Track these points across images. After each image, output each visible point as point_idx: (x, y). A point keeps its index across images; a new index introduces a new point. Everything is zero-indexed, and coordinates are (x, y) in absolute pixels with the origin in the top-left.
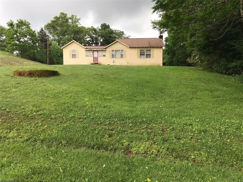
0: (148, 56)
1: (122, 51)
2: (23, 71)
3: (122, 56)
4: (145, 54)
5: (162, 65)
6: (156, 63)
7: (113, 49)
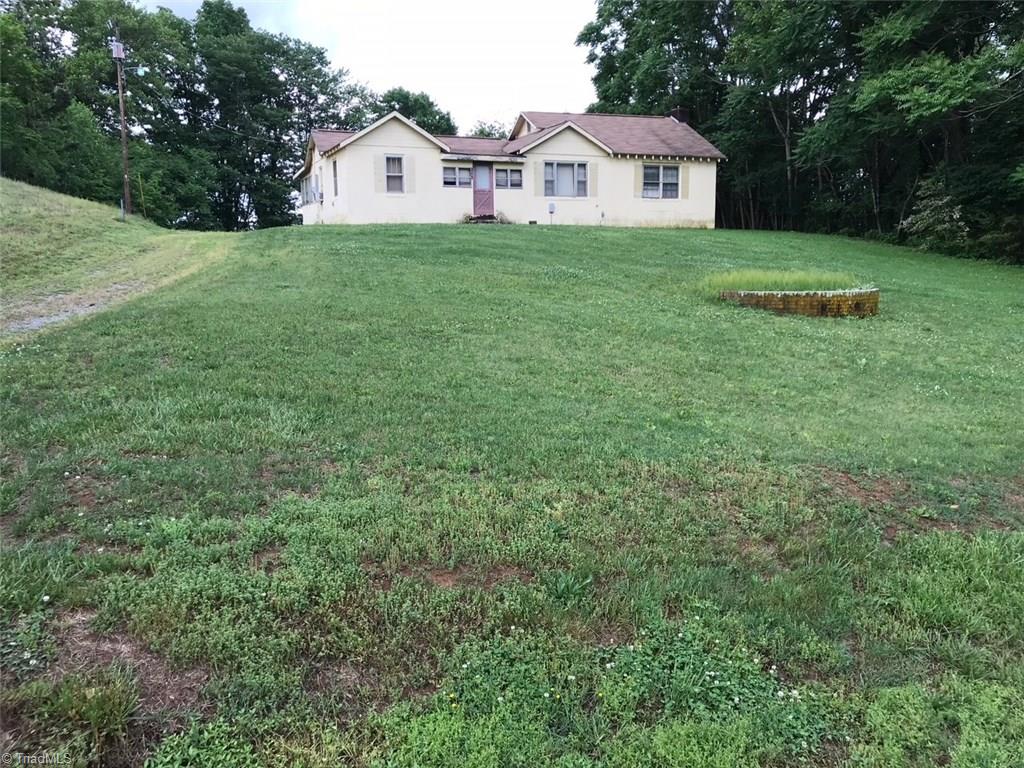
0: (671, 190)
1: (583, 166)
3: (582, 188)
4: (658, 184)
5: (713, 226)
6: (693, 219)
7: (550, 159)
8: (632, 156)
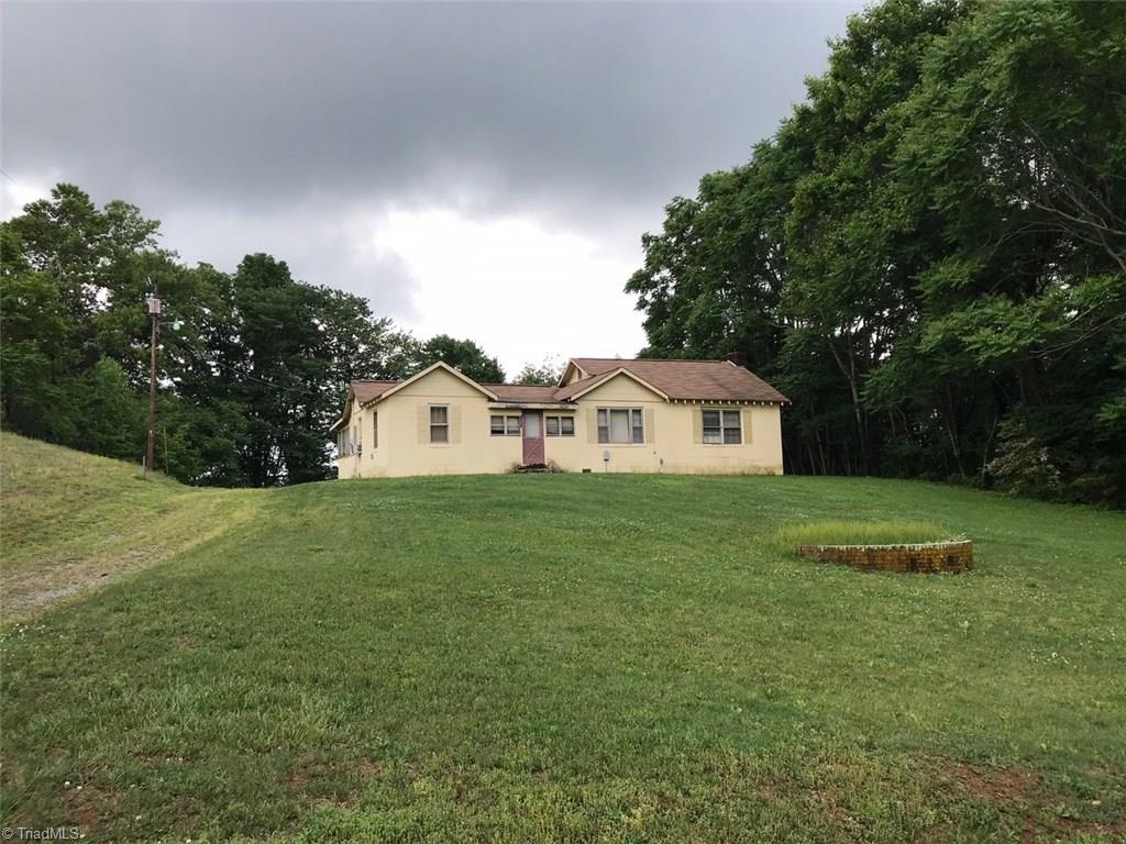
0: (733, 435)
1: (638, 412)
2: (927, 549)
3: (637, 435)
4: (718, 429)
5: (781, 472)
6: (761, 464)
7: (602, 405)
8: (690, 401)
